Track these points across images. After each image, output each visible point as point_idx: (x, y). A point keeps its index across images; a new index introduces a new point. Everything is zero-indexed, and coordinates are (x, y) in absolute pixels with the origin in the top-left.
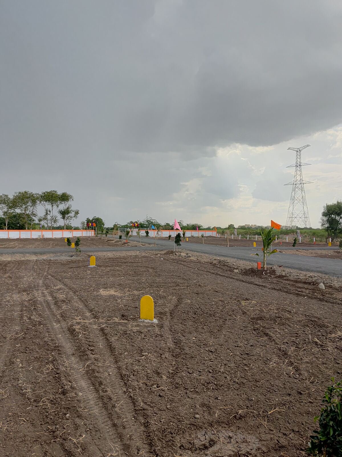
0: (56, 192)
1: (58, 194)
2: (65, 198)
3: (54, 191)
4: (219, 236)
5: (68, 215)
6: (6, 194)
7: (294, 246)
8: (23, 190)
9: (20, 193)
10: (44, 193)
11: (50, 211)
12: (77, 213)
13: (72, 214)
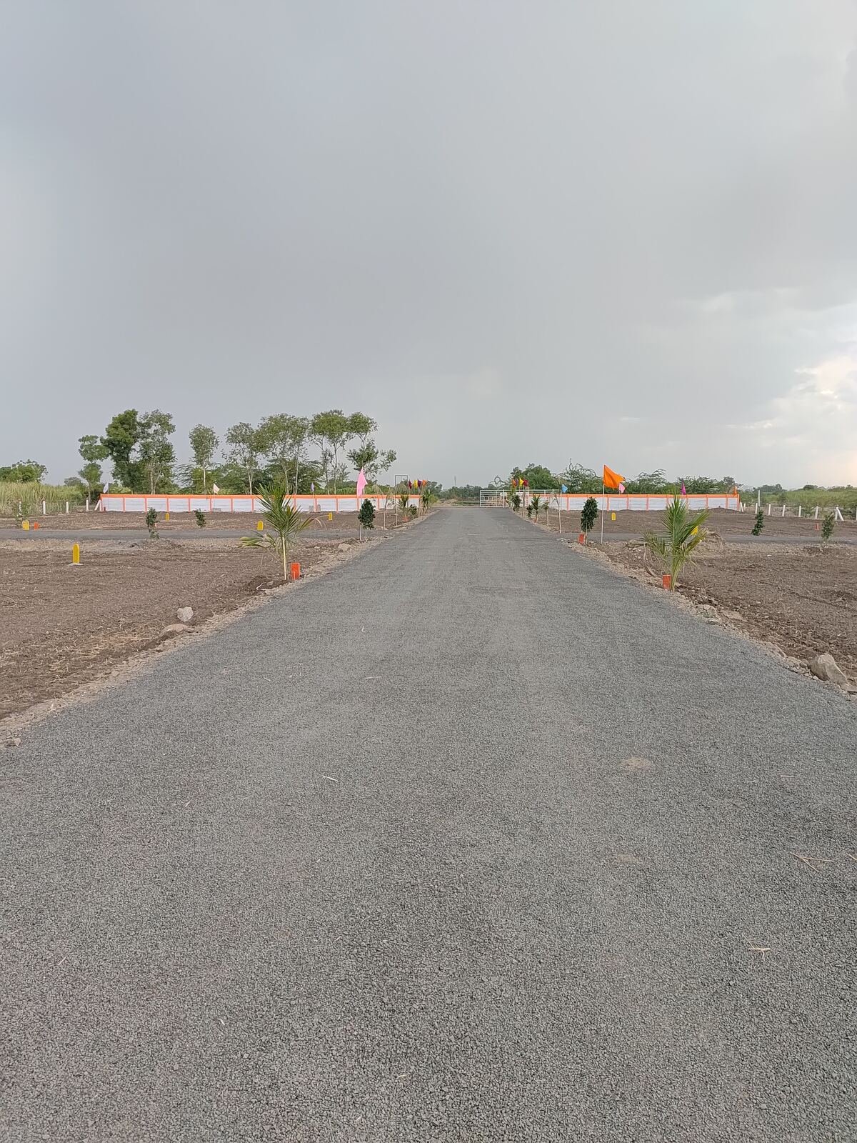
0: (340, 413)
1: (344, 416)
2: (359, 425)
3: (335, 411)
4: (742, 507)
5: (371, 463)
6: (246, 423)
7: (755, 533)
8: (276, 413)
9: (271, 418)
10: (319, 417)
11: (331, 456)
12: (392, 457)
13: (378, 461)
